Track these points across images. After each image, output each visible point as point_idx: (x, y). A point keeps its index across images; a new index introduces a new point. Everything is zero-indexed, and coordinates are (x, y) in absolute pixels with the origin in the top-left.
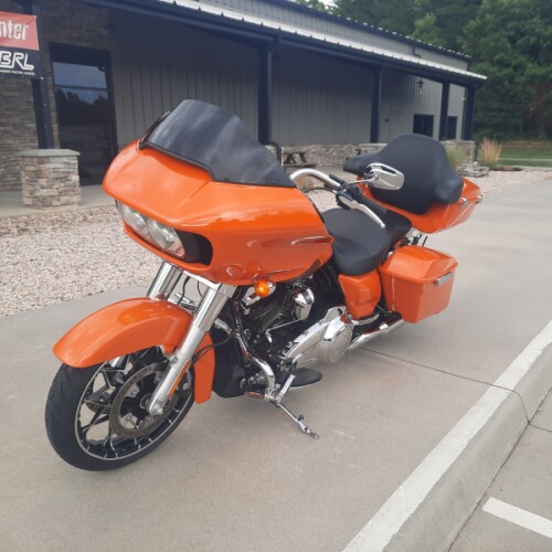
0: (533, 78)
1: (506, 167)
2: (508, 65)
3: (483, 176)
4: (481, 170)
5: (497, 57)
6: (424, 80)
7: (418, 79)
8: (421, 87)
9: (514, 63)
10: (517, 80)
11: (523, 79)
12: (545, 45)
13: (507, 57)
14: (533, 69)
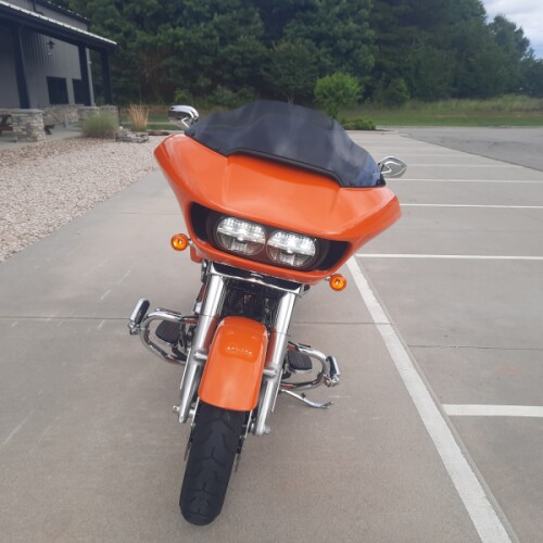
0: (143, 45)
1: (156, 131)
2: (118, 31)
3: (145, 141)
4: (142, 136)
5: (108, 22)
6: (53, 40)
7: (47, 39)
8: (52, 48)
9: (123, 29)
10: (129, 45)
11: (135, 44)
12: (148, 15)
13: (116, 24)
14: (142, 36)
